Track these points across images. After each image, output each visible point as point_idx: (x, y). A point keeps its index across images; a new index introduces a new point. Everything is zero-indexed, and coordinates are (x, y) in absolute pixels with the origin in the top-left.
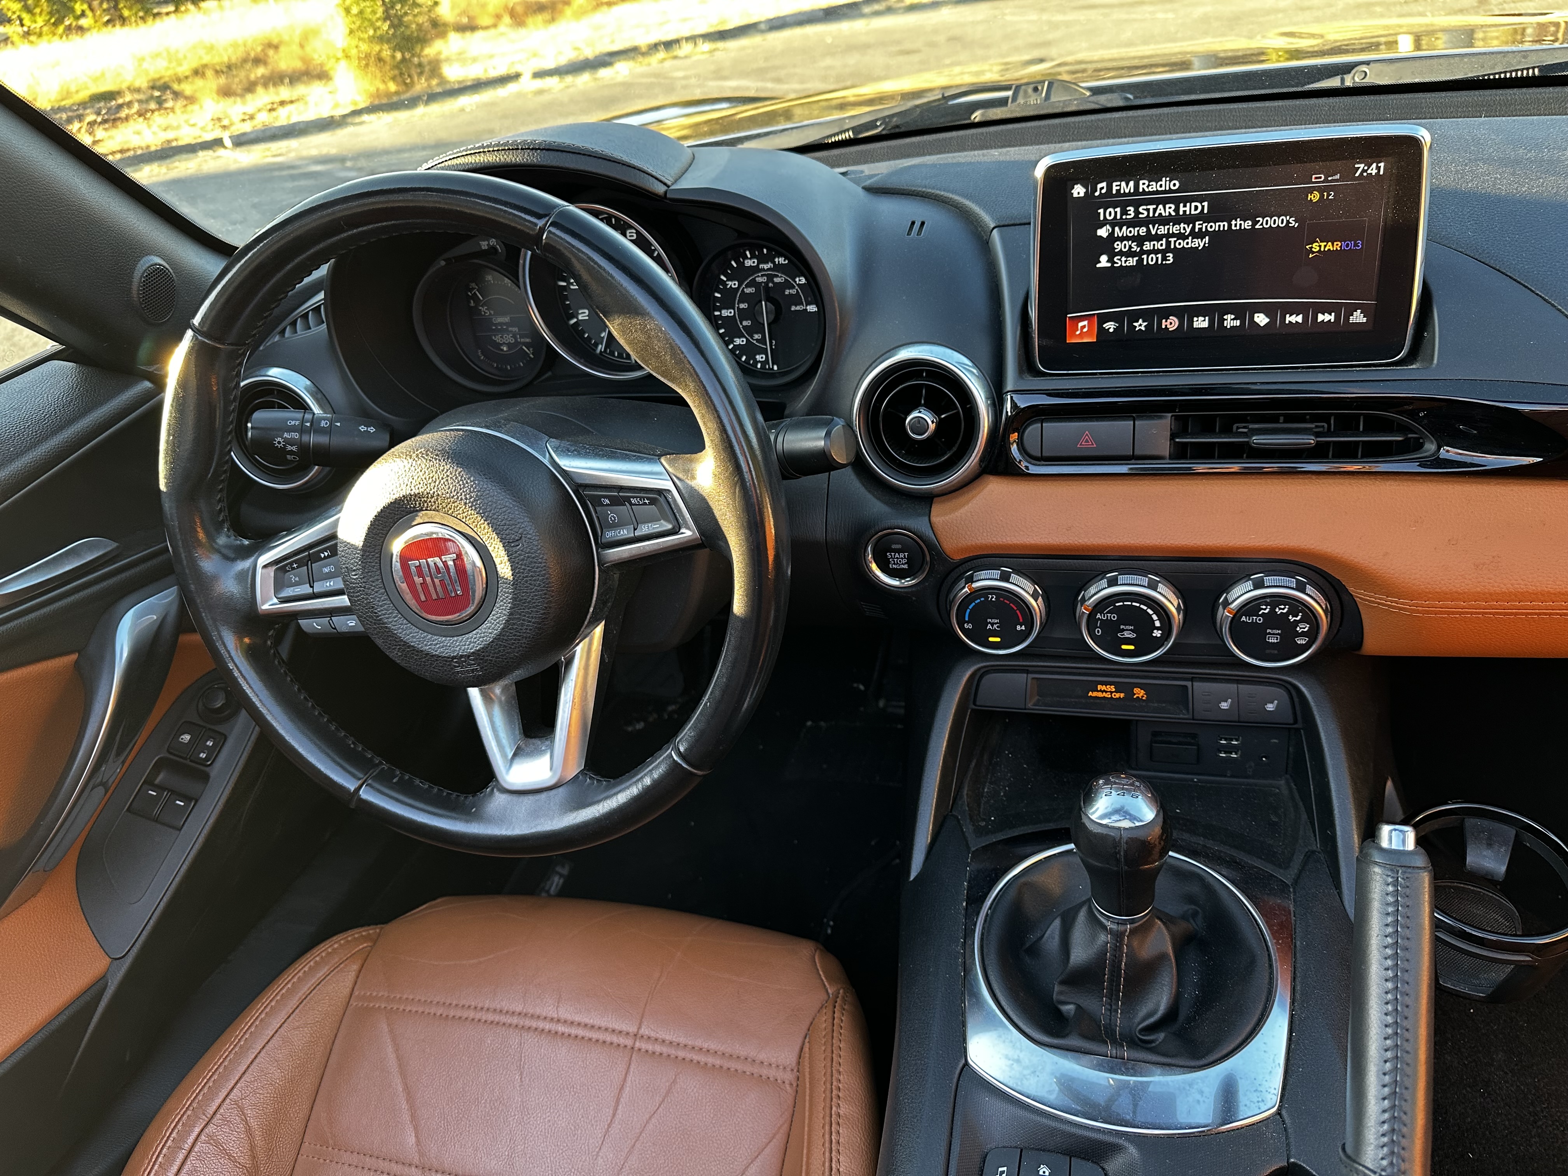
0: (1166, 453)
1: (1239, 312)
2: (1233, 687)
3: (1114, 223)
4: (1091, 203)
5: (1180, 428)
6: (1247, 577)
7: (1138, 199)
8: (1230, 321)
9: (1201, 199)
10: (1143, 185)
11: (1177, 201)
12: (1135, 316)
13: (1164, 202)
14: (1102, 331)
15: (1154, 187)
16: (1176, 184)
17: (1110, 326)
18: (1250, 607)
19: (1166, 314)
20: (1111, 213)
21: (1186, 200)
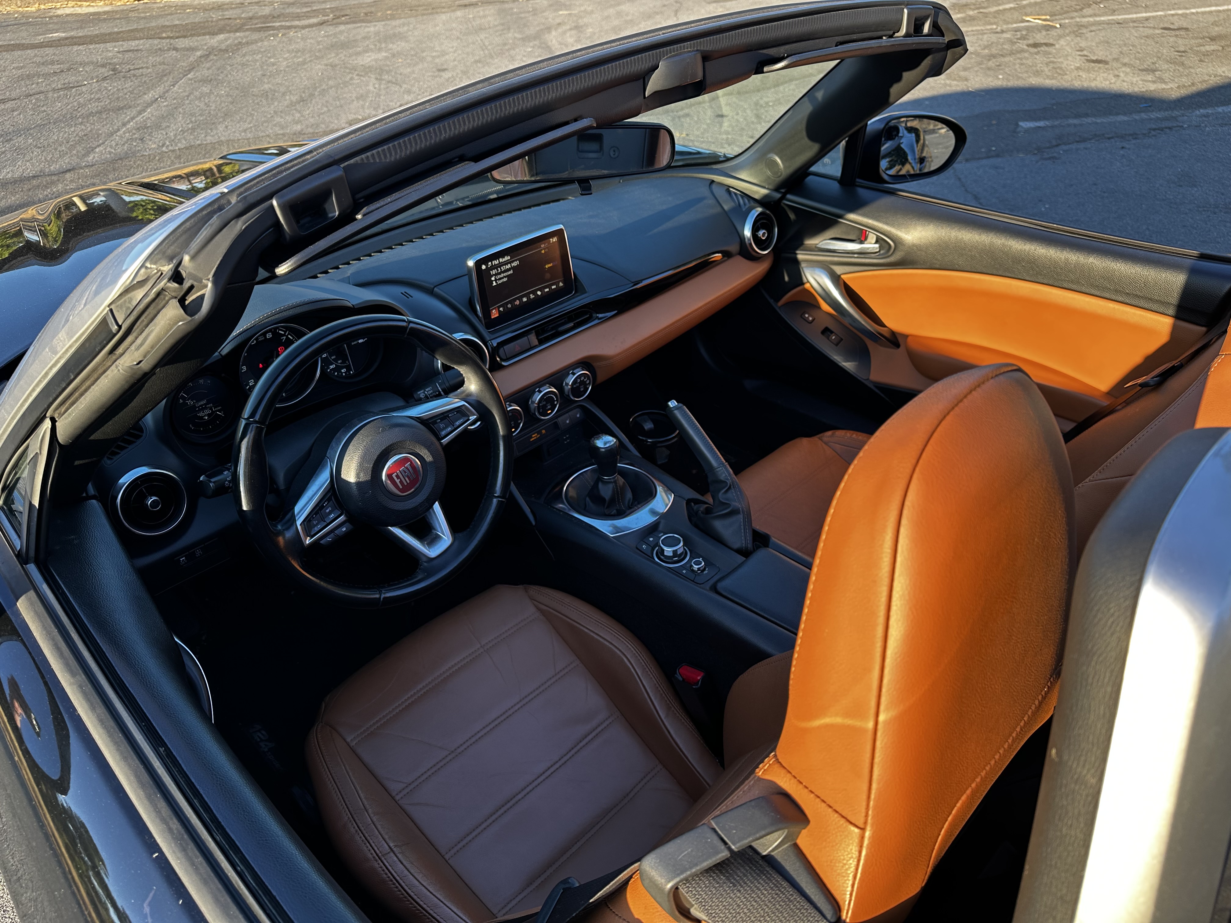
0: (537, 343)
1: (534, 292)
2: (567, 415)
3: (496, 275)
4: (488, 270)
5: (537, 335)
6: (569, 374)
7: (501, 265)
8: (532, 296)
9: (516, 260)
10: (501, 260)
11: (510, 263)
12: (507, 303)
13: (507, 264)
14: (499, 311)
15: (504, 260)
16: (509, 258)
17: (501, 309)
18: (575, 382)
19: (515, 300)
20: (494, 272)
21: (513, 262)
